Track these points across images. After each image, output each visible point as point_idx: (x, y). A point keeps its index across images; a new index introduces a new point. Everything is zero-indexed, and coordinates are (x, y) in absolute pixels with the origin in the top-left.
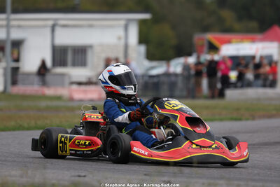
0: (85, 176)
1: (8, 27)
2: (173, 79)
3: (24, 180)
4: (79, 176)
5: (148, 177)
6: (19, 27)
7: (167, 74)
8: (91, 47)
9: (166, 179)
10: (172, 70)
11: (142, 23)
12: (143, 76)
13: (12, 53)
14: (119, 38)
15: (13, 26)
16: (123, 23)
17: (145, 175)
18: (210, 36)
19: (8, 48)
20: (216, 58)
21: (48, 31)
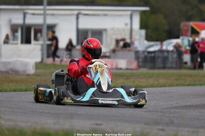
0: (101, 125)
1: (45, 15)
2: (166, 54)
3: (57, 127)
4: (97, 124)
5: (147, 126)
6: (53, 15)
7: (161, 51)
8: (106, 30)
9: (161, 127)
10: (164, 48)
11: (143, 14)
12: (144, 52)
13: (47, 34)
14: (126, 24)
15: (48, 14)
16: (129, 13)
17: (145, 124)
18: (192, 24)
19: (45, 31)
20: (197, 39)
21: (74, 18)
